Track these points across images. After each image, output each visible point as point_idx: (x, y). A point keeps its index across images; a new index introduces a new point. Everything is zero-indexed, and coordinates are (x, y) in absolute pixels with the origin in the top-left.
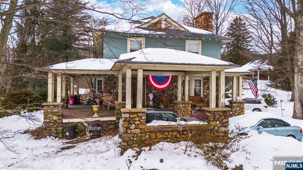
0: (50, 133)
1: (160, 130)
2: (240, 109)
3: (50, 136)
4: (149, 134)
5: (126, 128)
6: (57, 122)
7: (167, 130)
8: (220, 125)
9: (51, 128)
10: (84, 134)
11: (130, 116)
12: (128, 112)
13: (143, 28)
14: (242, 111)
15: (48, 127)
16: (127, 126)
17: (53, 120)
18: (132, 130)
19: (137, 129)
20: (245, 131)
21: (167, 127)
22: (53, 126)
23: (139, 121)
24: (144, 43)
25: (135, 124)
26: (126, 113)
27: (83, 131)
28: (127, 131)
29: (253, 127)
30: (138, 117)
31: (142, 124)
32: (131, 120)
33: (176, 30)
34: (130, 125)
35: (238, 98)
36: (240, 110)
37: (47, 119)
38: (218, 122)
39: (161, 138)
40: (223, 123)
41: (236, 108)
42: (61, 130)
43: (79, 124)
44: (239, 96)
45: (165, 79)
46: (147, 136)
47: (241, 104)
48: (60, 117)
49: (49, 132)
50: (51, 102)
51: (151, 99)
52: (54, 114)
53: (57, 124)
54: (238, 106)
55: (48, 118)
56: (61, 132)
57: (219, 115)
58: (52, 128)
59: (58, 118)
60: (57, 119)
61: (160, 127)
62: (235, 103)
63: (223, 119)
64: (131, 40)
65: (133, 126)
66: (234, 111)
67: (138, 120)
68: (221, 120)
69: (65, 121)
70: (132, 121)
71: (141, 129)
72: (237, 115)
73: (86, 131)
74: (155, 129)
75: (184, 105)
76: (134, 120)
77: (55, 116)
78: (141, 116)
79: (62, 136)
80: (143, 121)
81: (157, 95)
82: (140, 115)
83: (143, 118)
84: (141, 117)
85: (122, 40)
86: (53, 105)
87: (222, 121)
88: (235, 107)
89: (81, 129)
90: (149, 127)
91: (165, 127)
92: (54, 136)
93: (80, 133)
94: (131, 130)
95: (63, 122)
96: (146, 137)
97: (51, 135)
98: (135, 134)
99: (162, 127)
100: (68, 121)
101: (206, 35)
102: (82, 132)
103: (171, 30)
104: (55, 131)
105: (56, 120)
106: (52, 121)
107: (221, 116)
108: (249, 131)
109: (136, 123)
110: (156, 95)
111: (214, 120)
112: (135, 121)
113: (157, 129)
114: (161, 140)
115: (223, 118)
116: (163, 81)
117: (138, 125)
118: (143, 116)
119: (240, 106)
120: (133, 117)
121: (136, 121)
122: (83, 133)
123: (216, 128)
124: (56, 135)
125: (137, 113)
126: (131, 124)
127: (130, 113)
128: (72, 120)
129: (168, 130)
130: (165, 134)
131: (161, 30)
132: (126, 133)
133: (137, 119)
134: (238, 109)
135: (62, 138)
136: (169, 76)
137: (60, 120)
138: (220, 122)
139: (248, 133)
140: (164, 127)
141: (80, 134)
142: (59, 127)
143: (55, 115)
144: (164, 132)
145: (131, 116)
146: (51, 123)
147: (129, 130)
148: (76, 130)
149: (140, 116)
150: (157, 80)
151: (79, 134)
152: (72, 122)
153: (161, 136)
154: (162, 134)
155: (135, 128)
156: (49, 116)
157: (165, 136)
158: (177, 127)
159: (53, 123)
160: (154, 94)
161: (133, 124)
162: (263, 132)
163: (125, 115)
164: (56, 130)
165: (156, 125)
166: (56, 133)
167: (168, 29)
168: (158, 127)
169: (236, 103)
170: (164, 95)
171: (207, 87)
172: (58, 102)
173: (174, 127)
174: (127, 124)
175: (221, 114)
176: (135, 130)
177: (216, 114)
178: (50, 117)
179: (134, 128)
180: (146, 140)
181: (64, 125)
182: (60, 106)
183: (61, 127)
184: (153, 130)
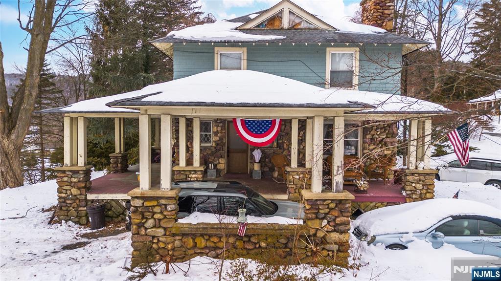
0: (67, 216)
1: (201, 231)
2: (423, 186)
3: (66, 221)
4: (181, 238)
5: (138, 226)
6: (78, 198)
7: (215, 233)
8: (330, 227)
9: (69, 207)
10: (122, 219)
11: (143, 203)
12: (140, 196)
13: (248, 30)
14: (429, 190)
15: (65, 207)
16: (138, 221)
17: (72, 194)
18: (149, 230)
19: (158, 228)
20: (401, 239)
21: (215, 227)
22: (72, 205)
23: (161, 213)
24: (246, 58)
25: (155, 219)
26: (137, 198)
27: (121, 214)
28: (138, 231)
29: (422, 232)
30: (159, 205)
31: (168, 220)
32: (147, 211)
33: (310, 29)
34: (144, 221)
35: (421, 165)
36: (423, 188)
37: (62, 193)
38: (325, 222)
39: (206, 247)
40: (336, 225)
41: (414, 185)
42: (84, 212)
43: (114, 204)
44: (422, 159)
45: (267, 126)
46: (177, 242)
47: (427, 177)
48: (82, 190)
49: (66, 214)
50: (69, 165)
51: (257, 160)
52: (72, 184)
53: (77, 201)
54: (420, 180)
55: (64, 191)
56: (84, 215)
57: (328, 208)
58: (71, 208)
59: (79, 192)
60: (77, 194)
61: (202, 226)
62: (413, 174)
63: (336, 215)
64: (221, 54)
65: (150, 223)
66: (411, 191)
67: (159, 211)
68: (330, 218)
69: (91, 197)
70: (148, 214)
71: (165, 229)
72: (415, 200)
73: (125, 215)
74: (191, 231)
75: (301, 176)
76: (151, 211)
77: (74, 188)
78: (166, 205)
79: (86, 222)
80: (169, 213)
81: (270, 152)
82: (163, 202)
83: (169, 208)
84: (166, 207)
85: (205, 54)
86: (71, 171)
87: (334, 220)
88: (412, 183)
89: (117, 211)
90: (180, 226)
91: (212, 226)
92: (73, 221)
93: (115, 217)
94: (146, 229)
95: (88, 198)
96: (175, 243)
97: (69, 218)
98: (154, 237)
99: (205, 227)
100: (96, 197)
101: (369, 36)
102: (118, 216)
103: (301, 29)
104: (75, 214)
105: (76, 196)
106: (70, 196)
107: (331, 209)
108: (412, 241)
109: (156, 216)
110: (268, 153)
111: (317, 218)
112: (154, 213)
113: (195, 230)
114: (204, 251)
115: (336, 213)
116: (263, 130)
117: (160, 220)
118: (169, 204)
119: (423, 181)
120: (149, 205)
121: (156, 213)
122: (120, 218)
123: (320, 234)
124: (77, 220)
125: (157, 199)
126: (147, 219)
127: (144, 198)
128: (102, 196)
129: (217, 233)
130: (212, 240)
131: (280, 31)
132: (138, 234)
133: (157, 209)
134: (419, 186)
135: (87, 224)
136: (275, 120)
137: (83, 195)
138: (329, 222)
139: (408, 245)
140: (210, 226)
141: (116, 220)
142: (81, 207)
143: (74, 186)
144: (210, 236)
145: (147, 204)
146: (69, 200)
147: (143, 229)
148: (110, 212)
149: (163, 204)
150: (252, 128)
151: (114, 219)
152: (103, 200)
153: (203, 245)
154: (207, 240)
155: (154, 227)
156: (64, 188)
157: (212, 245)
158: (235, 227)
159: (72, 199)
160: (263, 152)
161: (150, 219)
162: (445, 244)
163: (135, 202)
164: (77, 211)
165: (194, 222)
166: (77, 216)
167: (295, 29)
168: (199, 227)
169: (416, 175)
170: (282, 153)
171: (371, 139)
172: (80, 165)
173: (230, 227)
174: (138, 217)
175: (332, 205)
176: (154, 229)
177: (320, 204)
178: (67, 190)
179: (151, 226)
180: (176, 249)
181: (90, 203)
182: (81, 172)
183: (84, 207)
184: (187, 231)
